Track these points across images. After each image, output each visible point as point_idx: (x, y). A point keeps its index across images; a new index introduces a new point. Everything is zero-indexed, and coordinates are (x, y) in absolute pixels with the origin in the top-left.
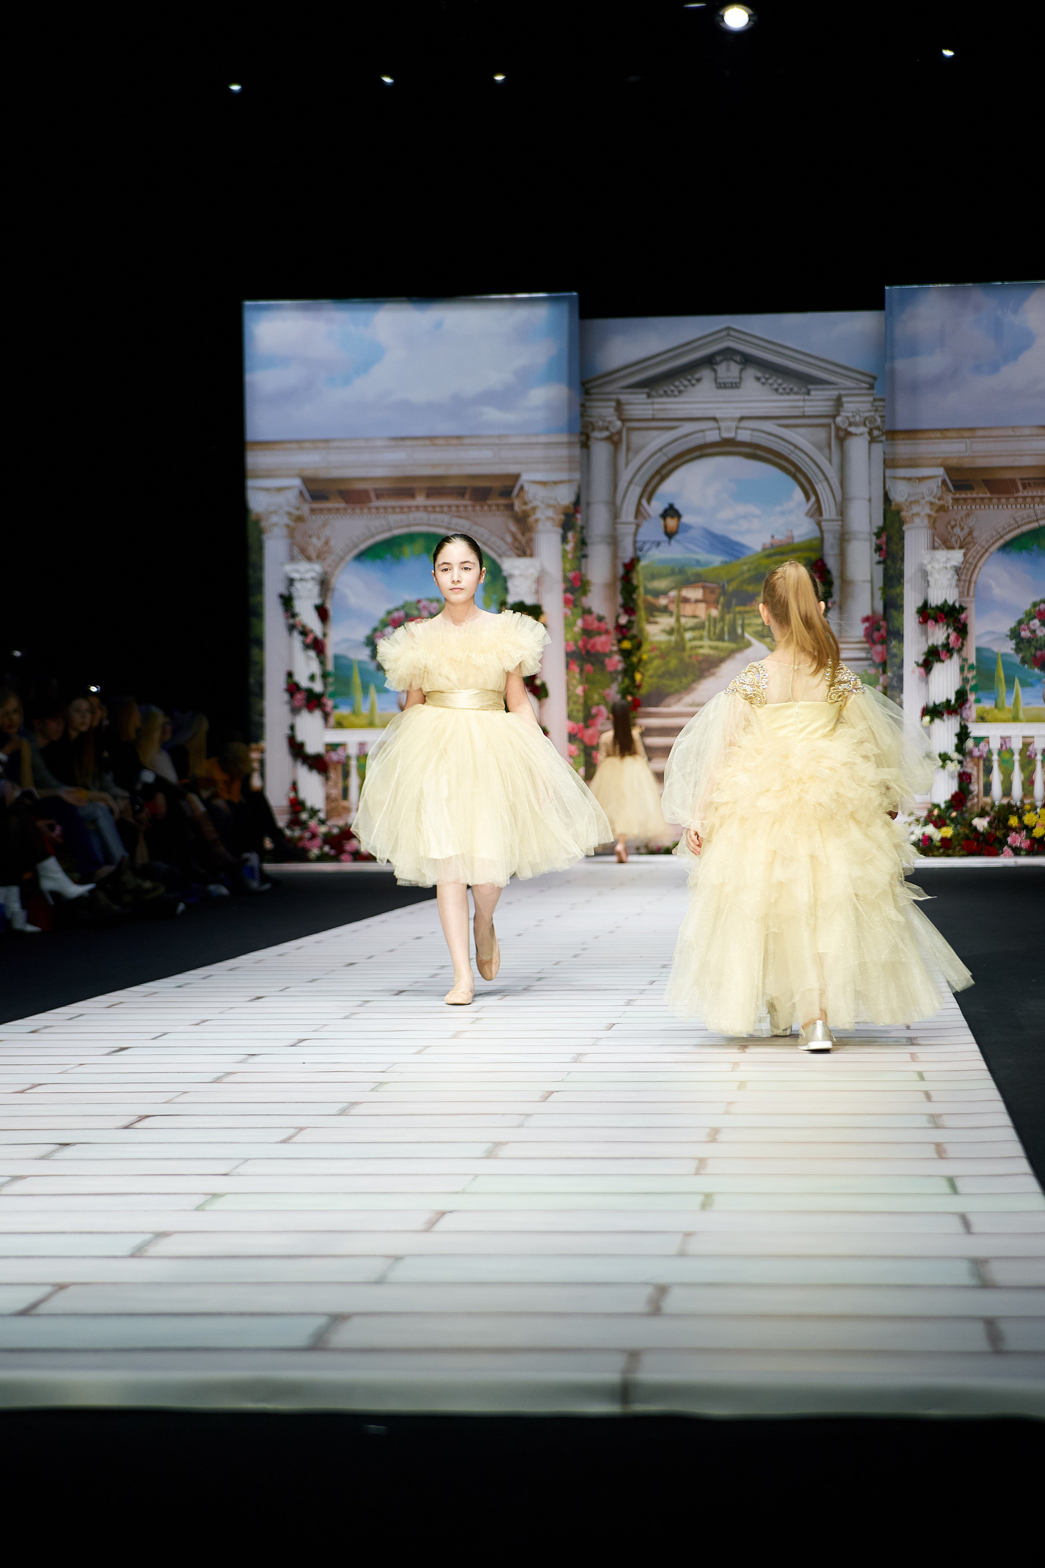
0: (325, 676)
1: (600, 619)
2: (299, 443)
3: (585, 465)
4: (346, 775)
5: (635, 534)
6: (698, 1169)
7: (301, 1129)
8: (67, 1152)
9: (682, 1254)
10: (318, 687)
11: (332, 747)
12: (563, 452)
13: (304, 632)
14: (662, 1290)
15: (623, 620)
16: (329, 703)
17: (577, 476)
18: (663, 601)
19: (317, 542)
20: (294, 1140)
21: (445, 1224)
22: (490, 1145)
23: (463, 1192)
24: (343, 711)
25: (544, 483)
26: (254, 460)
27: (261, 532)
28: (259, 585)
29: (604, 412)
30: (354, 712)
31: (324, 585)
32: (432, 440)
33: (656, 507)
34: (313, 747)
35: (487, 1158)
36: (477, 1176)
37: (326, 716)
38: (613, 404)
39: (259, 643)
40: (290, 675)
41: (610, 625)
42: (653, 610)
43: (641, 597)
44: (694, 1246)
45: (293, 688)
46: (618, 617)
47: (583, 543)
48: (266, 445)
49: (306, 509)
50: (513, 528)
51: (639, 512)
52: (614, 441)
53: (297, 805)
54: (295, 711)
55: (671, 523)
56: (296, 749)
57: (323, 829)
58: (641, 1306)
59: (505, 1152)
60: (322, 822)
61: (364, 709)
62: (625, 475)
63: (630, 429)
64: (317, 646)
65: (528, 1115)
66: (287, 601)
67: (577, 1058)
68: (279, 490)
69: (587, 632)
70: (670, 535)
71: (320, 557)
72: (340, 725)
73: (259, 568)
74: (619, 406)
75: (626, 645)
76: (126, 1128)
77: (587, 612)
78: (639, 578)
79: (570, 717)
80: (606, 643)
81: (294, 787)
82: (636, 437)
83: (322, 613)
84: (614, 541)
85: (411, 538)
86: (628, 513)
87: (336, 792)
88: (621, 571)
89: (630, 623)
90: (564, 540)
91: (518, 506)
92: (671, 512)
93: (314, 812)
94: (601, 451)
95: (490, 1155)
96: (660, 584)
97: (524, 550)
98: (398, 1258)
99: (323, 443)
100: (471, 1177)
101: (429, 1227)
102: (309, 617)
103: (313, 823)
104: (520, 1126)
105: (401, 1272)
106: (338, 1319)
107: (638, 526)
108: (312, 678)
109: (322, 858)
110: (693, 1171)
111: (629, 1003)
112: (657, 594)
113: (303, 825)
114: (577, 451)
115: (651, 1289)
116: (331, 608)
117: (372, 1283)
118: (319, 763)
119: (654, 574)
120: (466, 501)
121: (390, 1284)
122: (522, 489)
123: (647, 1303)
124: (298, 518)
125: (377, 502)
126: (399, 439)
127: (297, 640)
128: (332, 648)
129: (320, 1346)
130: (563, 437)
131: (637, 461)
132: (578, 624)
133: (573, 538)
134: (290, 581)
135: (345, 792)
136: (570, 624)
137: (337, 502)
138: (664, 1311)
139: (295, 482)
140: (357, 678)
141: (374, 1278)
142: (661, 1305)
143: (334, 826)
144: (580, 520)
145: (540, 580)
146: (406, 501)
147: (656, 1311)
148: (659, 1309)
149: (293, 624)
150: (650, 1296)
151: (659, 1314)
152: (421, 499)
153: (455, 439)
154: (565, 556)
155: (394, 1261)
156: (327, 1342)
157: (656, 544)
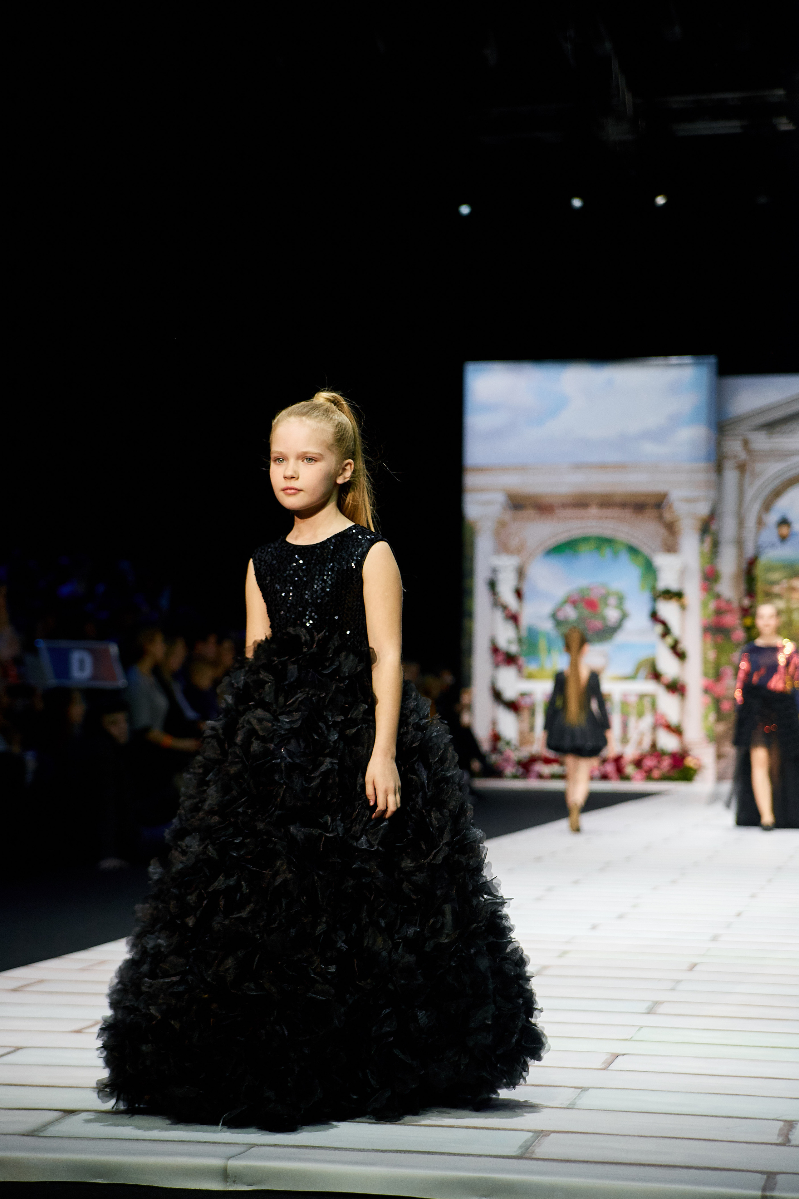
0: (520, 641)
1: (728, 602)
2: (504, 469)
3: (719, 485)
4: (533, 713)
10: (514, 649)
11: (523, 695)
12: (702, 477)
13: (505, 608)
14: (791, 1124)
15: (746, 602)
16: (522, 660)
17: (712, 494)
18: (776, 589)
19: (514, 542)
21: (618, 1064)
22: (651, 1003)
23: (630, 1040)
24: (532, 667)
25: (688, 500)
26: (471, 480)
27: (473, 533)
28: (471, 573)
29: (735, 447)
30: (541, 668)
31: (521, 573)
32: (603, 467)
33: (773, 518)
34: (510, 692)
35: (649, 1013)
36: (641, 1027)
37: (520, 670)
38: (740, 442)
39: (471, 615)
40: (493, 640)
41: (735, 605)
42: (769, 597)
43: (760, 586)
45: (495, 650)
46: (740, 600)
47: (716, 545)
48: (480, 469)
49: (508, 516)
50: (663, 532)
51: (760, 523)
52: (742, 468)
53: (496, 738)
54: (497, 665)
55: (784, 530)
56: (497, 695)
57: (515, 756)
58: (775, 1138)
59: (661, 1009)
60: (514, 750)
61: (548, 666)
62: (750, 493)
63: (754, 461)
64: (514, 618)
65: (679, 982)
66: (492, 585)
67: (715, 938)
68: (488, 503)
69: (719, 612)
70: (783, 539)
71: (518, 551)
72: (530, 677)
73: (471, 559)
74: (746, 443)
75: (747, 622)
77: (718, 596)
78: (759, 571)
79: (706, 674)
80: (732, 620)
81: (494, 723)
82: (759, 466)
83: (519, 594)
84: (740, 543)
85: (585, 539)
86: (751, 522)
87: (526, 726)
88: (744, 565)
90: (702, 541)
91: (667, 516)
92: (784, 522)
93: (508, 743)
94: (731, 476)
95: (650, 1011)
96: (775, 576)
97: (671, 548)
98: (584, 1089)
99: (521, 468)
100: (639, 1027)
101: (607, 1066)
102: (507, 595)
103: (508, 752)
104: (673, 989)
105: (588, 1100)
106: (539, 1134)
108: (510, 642)
109: (515, 777)
111: (753, 896)
112: (773, 583)
113: (501, 752)
114: (713, 476)
115: (782, 1123)
116: (526, 590)
117: (564, 1108)
118: (513, 706)
119: (770, 569)
120: (627, 513)
121: (579, 1109)
122: (670, 506)
123: (779, 1135)
124: (502, 525)
125: (561, 513)
126: (579, 467)
127: (499, 615)
128: (525, 620)
129: (527, 1155)
130: (702, 465)
131: (758, 483)
132: (712, 605)
133: (708, 540)
134: (494, 571)
135: (532, 729)
136: (704, 605)
137: (530, 513)
138: (793, 1143)
139: (500, 498)
140: (543, 644)
141: (565, 1104)
142: (790, 1137)
143: (524, 753)
144: (714, 527)
145: (683, 573)
146: (582, 512)
147: (786, 1142)
148: (789, 1141)
149: (497, 603)
150: (781, 1130)
151: (787, 1145)
152: (594, 511)
153: (621, 467)
154: (702, 554)
155: (581, 1092)
156: (533, 1152)
157: (773, 546)
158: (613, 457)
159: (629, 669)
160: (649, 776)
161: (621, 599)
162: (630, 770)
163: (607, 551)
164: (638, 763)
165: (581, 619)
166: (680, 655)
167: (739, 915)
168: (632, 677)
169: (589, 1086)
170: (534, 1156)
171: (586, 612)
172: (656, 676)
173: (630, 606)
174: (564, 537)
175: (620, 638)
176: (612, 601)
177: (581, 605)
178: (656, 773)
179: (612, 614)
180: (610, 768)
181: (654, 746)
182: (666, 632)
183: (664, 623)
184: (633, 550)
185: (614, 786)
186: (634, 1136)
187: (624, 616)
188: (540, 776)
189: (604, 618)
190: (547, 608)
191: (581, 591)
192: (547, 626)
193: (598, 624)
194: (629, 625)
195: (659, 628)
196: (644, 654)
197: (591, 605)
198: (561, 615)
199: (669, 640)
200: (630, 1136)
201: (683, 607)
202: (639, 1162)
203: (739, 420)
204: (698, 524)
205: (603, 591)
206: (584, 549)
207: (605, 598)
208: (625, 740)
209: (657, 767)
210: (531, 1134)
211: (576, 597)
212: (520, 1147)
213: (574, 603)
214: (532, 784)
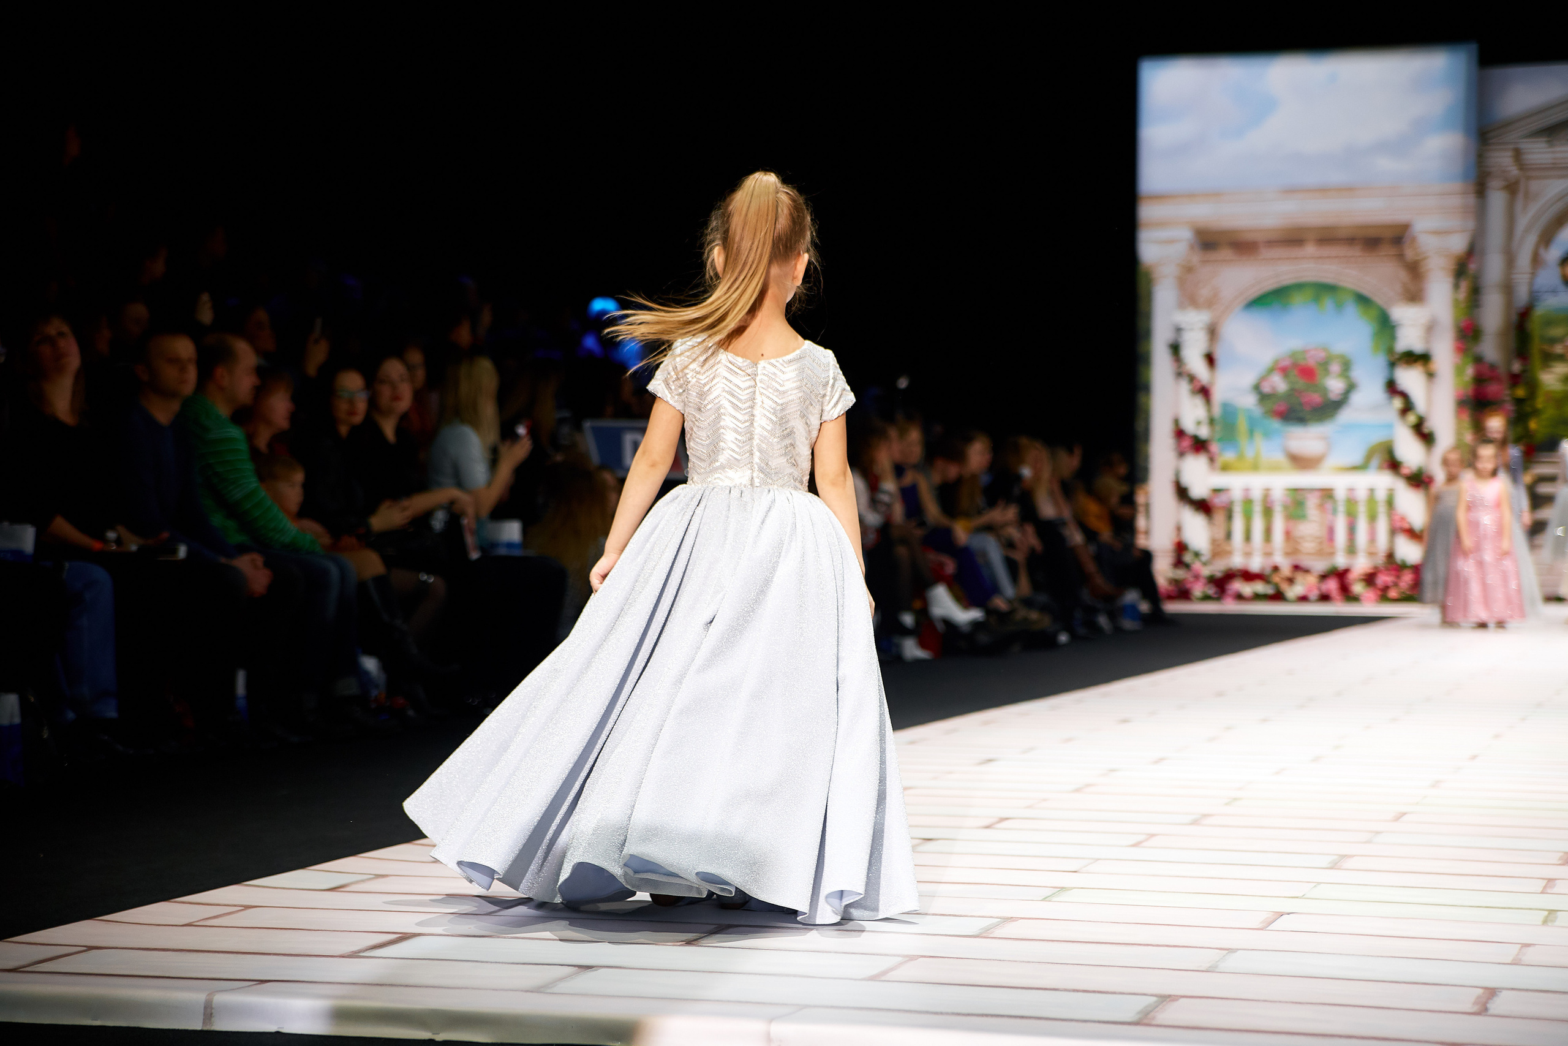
0: (1212, 421)
1: (1493, 367)
2: (1191, 196)
3: (1481, 213)
4: (1229, 517)
5: (1531, 284)
6: (1545, 887)
7: (1153, 835)
8: (929, 846)
9: (1516, 963)
10: (1204, 432)
11: (1217, 491)
12: (1456, 201)
13: (1192, 378)
14: (1492, 992)
15: (1516, 367)
16: (1214, 447)
17: (1471, 224)
18: (1558, 349)
19: (1204, 292)
20: (1144, 844)
21: (1281, 923)
22: (1336, 857)
23: (1303, 898)
24: (1228, 456)
25: (1437, 233)
26: (1147, 212)
27: (1150, 281)
28: (1148, 334)
29: (1502, 159)
30: (1241, 456)
31: (1213, 332)
32: (1323, 191)
33: (1553, 254)
34: (1199, 490)
35: (1331, 868)
36: (1319, 883)
37: (1212, 460)
38: (1510, 153)
39: (1146, 388)
40: (1176, 422)
41: (1502, 371)
42: (1549, 359)
43: (1536, 347)
44: (1530, 956)
45: (1180, 433)
46: (1509, 363)
47: (1476, 291)
48: (1159, 198)
49: (1196, 259)
50: (1403, 275)
51: (1536, 261)
52: (1512, 188)
53: (1181, 548)
54: (1181, 454)
56: (1182, 493)
57: (1206, 572)
58: (1468, 1007)
59: (1350, 864)
60: (1205, 564)
61: (1249, 453)
62: (1522, 223)
63: (1528, 178)
64: (1204, 392)
65: (1378, 833)
66: (1175, 349)
67: (1436, 784)
68: (1170, 241)
69: (1480, 380)
70: (1566, 281)
71: (1210, 304)
72: (1225, 468)
73: (1148, 316)
74: (1518, 154)
75: (1520, 392)
76: (987, 827)
77: (1478, 360)
78: (1535, 326)
80: (1498, 390)
81: (1179, 529)
82: (1535, 185)
83: (1210, 359)
84: (1508, 288)
85: (1299, 287)
86: (1524, 260)
87: (1220, 534)
88: (1514, 318)
89: (1524, 371)
90: (1456, 286)
91: (1409, 254)
93: (1197, 554)
94: (1497, 199)
95: (1334, 866)
97: (1414, 295)
98: (1230, 950)
99: (1214, 195)
100: (1315, 884)
101: (1266, 926)
102: (1195, 361)
103: (1197, 566)
104: (1369, 842)
105: (1232, 962)
106: (1166, 999)
107: (1533, 274)
108: (1199, 423)
109: (1206, 598)
110: (1540, 890)
111: (1497, 736)
112: (1553, 341)
113: (1187, 566)
114: (1471, 200)
115: (1480, 991)
116: (1219, 355)
117: (1203, 971)
118: (1203, 507)
119: (1550, 321)
120: (1356, 251)
121: (1221, 972)
122: (1414, 239)
123: (1475, 1003)
124: (1188, 269)
125: (1266, 253)
126: (1290, 191)
127: (1184, 387)
128: (1219, 395)
129: (1145, 1021)
130: (1457, 186)
131: (1534, 208)
132: (1470, 371)
133: (1464, 285)
134: (1179, 330)
135: (1229, 535)
136: (1459, 371)
137: (1226, 253)
138: (1491, 1012)
139: (1186, 234)
140: (1242, 425)
141: (1204, 967)
142: (1488, 1005)
143: (1218, 568)
144: (1472, 267)
145: (1431, 328)
146: (1296, 252)
147: (1483, 1010)
148: (1486, 1009)
149: (1181, 372)
150: (1478, 997)
151: (1485, 1014)
152: (1310, 249)
153: (1347, 190)
154: (1456, 302)
155: (1227, 954)
156: (1154, 1018)
157: (1554, 292)
158: (1336, 177)
159: (1357, 457)
160: (1383, 596)
161: (1346, 366)
162: (1358, 588)
163: (1328, 303)
164: (1370, 579)
165: (1293, 392)
166: (1426, 437)
167: (1474, 757)
168: (1360, 467)
169: (1239, 948)
170: (1154, 1022)
171: (1301, 383)
172: (1394, 465)
173: (1358, 373)
174: (1270, 285)
175: (1345, 416)
176: (1335, 368)
177: (1294, 373)
178: (1393, 593)
179: (1335, 385)
180: (1332, 585)
181: (1390, 556)
182: (1408, 407)
183: (1404, 396)
184: (1363, 300)
185: (1338, 608)
186: (1286, 1002)
187: (1351, 387)
188: (1240, 597)
189: (1324, 391)
190: (1249, 378)
191: (1293, 354)
192: (1248, 401)
193: (1316, 398)
194: (1357, 398)
195: (1398, 403)
196: (1377, 437)
197: (1307, 373)
198: (1266, 388)
199: (1412, 418)
200: (1280, 1002)
201: (1430, 375)
202: (1286, 1030)
203: (1508, 124)
204: (1451, 265)
205: (1323, 355)
206: (1298, 299)
207: (1325, 364)
208: (1351, 549)
209: (1396, 585)
210: (1155, 999)
211: (1286, 363)
212: (1139, 1013)
213: (1284, 371)
214: (1229, 607)
